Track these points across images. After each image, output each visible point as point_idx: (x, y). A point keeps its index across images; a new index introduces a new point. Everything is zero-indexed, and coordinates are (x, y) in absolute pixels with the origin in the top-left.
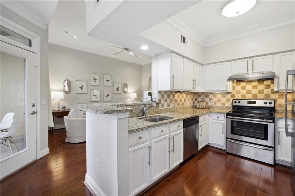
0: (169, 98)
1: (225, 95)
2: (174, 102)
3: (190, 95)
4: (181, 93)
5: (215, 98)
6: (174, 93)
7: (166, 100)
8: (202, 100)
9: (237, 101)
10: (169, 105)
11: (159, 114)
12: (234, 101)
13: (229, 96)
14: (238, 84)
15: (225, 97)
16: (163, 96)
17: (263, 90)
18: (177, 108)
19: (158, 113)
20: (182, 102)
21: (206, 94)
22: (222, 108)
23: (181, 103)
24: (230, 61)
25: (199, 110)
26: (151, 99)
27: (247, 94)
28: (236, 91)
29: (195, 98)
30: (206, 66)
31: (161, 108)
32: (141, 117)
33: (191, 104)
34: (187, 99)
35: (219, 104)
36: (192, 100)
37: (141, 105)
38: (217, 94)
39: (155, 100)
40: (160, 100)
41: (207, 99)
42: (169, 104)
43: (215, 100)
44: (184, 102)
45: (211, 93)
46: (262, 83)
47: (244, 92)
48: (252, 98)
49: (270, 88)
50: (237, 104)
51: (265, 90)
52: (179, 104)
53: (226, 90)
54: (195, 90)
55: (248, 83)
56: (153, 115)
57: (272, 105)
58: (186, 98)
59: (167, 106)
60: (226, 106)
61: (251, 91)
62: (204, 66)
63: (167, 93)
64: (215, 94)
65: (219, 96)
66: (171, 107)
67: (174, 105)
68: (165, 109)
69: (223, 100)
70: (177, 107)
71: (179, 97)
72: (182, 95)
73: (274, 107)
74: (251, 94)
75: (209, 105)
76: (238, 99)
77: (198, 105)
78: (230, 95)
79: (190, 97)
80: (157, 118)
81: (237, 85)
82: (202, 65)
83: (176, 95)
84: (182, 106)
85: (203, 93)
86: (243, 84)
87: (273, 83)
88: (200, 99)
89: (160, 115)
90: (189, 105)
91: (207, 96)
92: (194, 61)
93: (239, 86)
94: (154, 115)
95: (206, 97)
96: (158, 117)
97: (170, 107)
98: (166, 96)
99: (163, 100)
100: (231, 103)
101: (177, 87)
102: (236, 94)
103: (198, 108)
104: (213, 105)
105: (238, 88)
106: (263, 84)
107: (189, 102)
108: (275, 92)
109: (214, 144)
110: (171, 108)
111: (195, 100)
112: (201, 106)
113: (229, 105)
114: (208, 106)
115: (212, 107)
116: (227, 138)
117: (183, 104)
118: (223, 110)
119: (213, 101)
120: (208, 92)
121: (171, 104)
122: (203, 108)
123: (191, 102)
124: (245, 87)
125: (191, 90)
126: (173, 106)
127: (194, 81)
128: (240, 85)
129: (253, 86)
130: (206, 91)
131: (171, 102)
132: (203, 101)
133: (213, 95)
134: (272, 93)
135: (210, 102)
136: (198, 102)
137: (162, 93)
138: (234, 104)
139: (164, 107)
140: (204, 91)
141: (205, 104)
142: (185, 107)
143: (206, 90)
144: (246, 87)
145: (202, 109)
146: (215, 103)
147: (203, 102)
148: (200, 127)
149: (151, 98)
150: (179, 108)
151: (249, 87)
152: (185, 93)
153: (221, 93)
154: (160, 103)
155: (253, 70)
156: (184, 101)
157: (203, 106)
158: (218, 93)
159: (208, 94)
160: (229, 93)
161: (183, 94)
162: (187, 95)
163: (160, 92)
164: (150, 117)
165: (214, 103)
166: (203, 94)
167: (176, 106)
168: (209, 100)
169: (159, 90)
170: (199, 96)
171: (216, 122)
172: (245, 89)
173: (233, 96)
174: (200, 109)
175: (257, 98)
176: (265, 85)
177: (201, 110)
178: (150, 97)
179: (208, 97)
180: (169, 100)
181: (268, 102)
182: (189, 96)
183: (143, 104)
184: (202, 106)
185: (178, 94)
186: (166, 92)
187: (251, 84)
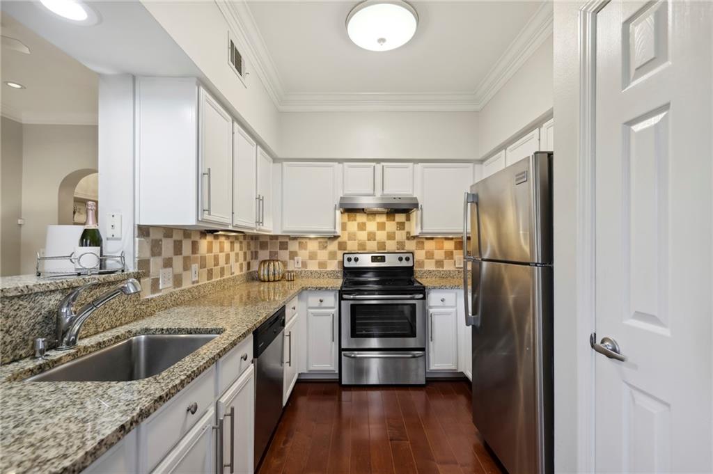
0: (181, 254)
1: (326, 242)
2: (195, 267)
3: (241, 243)
4: (216, 237)
5: (303, 251)
6: (196, 237)
7: (168, 263)
8: (270, 255)
9: (353, 257)
10: (178, 281)
11: (143, 324)
12: (346, 256)
13: (333, 246)
14: (352, 218)
15: (326, 247)
16: (156, 249)
17: (394, 233)
18: (205, 286)
19: (137, 317)
20: (219, 267)
21: (280, 240)
22: (319, 275)
23: (217, 270)
24: (340, 161)
25: (266, 287)
26: (101, 260)
27: (369, 240)
28: (349, 234)
29: (252, 252)
30: (285, 163)
31: (150, 296)
32: (40, 361)
33: (244, 269)
34: (232, 255)
35: (313, 266)
36: (245, 259)
37: (44, 293)
38: (308, 241)
39: (119, 266)
40: (143, 264)
41: (284, 255)
42: (181, 275)
43: (303, 255)
44: (225, 266)
45: (295, 238)
46: (393, 218)
47: (362, 236)
48: (376, 248)
49: (404, 229)
50: (353, 264)
51: (397, 232)
52: (212, 274)
53: (333, 230)
54: (262, 228)
55: (370, 217)
56: (115, 332)
57: (410, 264)
58: (231, 251)
59: (170, 284)
60: (329, 269)
61: (374, 234)
62: (280, 165)
63: (171, 237)
64: (304, 241)
65: (313, 246)
66: (186, 285)
67: (197, 279)
68: (164, 298)
69: (323, 255)
70: (207, 282)
71: (210, 250)
72: (220, 242)
73: (412, 267)
74: (375, 240)
75: (290, 268)
76: (353, 252)
77: (263, 273)
78: (336, 243)
79: (241, 249)
80: (138, 342)
81: (349, 220)
82: (275, 160)
83: (204, 244)
84: (219, 279)
85: (276, 237)
86: (361, 218)
87: (408, 219)
88: (264, 254)
89: (153, 327)
90: (237, 272)
91: (284, 246)
92: (259, 142)
93: (354, 222)
94: (121, 330)
95: (280, 249)
96: (143, 337)
97: (183, 288)
98: (167, 247)
99: (155, 265)
100: (339, 262)
101: (220, 216)
102: (349, 240)
103: (264, 281)
104: (300, 270)
105: (352, 226)
106: (394, 220)
107: (238, 264)
108: (412, 237)
109: (311, 372)
110: (189, 291)
111: (252, 259)
112: (271, 273)
113: (333, 266)
114: (288, 272)
115: (298, 275)
116: (341, 350)
117: (222, 271)
118: (322, 280)
119: (299, 258)
120: (289, 236)
121: (185, 274)
122: (277, 279)
123: (242, 264)
124: (364, 224)
125: (252, 229)
126: (193, 283)
127: (260, 199)
128: (355, 220)
129: (378, 223)
130: (284, 232)
131: (186, 267)
132: (277, 261)
133: (300, 243)
134: (408, 238)
135: (292, 261)
136: (264, 262)
137: (154, 235)
138: (347, 264)
139: (161, 290)
140: (278, 233)
141: (281, 266)
142: (229, 279)
143: (285, 229)
144: (367, 225)
145: (274, 281)
146: (304, 264)
147: (276, 263)
148: (288, 337)
149: (101, 255)
150: (213, 285)
151: (372, 225)
152: (228, 237)
153: (316, 238)
154: (146, 274)
155: (383, 190)
156: (226, 263)
157: (276, 272)
158: (310, 239)
159: (287, 240)
160: (336, 237)
161: (222, 239)
162: (232, 243)
163: (144, 231)
164: (99, 345)
165: (302, 262)
166: (274, 241)
167: (204, 281)
168: (288, 256)
169: (142, 223)
170: (263, 245)
171: (315, 315)
172: (365, 230)
173: (342, 246)
174: (269, 281)
175: (385, 249)
176: (398, 223)
177: (272, 284)
178: (96, 250)
179: (287, 249)
180: (178, 262)
181: (404, 256)
182: (237, 246)
183: (52, 288)
184: (274, 274)
185: (209, 238)
186: (168, 231)
187: (374, 219)
